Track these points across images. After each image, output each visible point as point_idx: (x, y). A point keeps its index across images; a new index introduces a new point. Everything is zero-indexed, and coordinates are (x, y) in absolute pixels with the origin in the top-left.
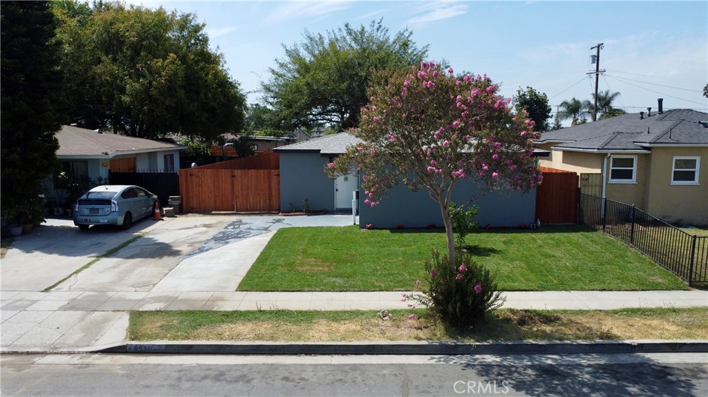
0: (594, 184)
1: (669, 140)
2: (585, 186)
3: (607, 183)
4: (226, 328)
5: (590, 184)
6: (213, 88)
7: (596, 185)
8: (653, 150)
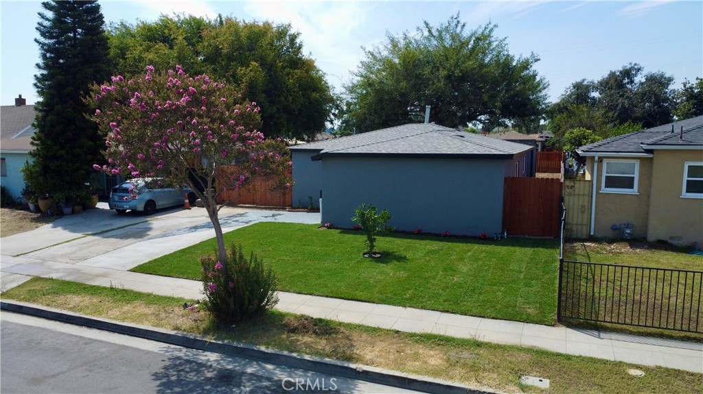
0: (582, 193)
1: (681, 142)
2: (570, 195)
3: (597, 192)
4: (76, 299)
5: (577, 192)
6: (294, 92)
7: (584, 194)
8: (655, 153)
